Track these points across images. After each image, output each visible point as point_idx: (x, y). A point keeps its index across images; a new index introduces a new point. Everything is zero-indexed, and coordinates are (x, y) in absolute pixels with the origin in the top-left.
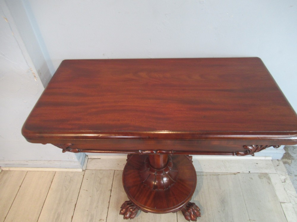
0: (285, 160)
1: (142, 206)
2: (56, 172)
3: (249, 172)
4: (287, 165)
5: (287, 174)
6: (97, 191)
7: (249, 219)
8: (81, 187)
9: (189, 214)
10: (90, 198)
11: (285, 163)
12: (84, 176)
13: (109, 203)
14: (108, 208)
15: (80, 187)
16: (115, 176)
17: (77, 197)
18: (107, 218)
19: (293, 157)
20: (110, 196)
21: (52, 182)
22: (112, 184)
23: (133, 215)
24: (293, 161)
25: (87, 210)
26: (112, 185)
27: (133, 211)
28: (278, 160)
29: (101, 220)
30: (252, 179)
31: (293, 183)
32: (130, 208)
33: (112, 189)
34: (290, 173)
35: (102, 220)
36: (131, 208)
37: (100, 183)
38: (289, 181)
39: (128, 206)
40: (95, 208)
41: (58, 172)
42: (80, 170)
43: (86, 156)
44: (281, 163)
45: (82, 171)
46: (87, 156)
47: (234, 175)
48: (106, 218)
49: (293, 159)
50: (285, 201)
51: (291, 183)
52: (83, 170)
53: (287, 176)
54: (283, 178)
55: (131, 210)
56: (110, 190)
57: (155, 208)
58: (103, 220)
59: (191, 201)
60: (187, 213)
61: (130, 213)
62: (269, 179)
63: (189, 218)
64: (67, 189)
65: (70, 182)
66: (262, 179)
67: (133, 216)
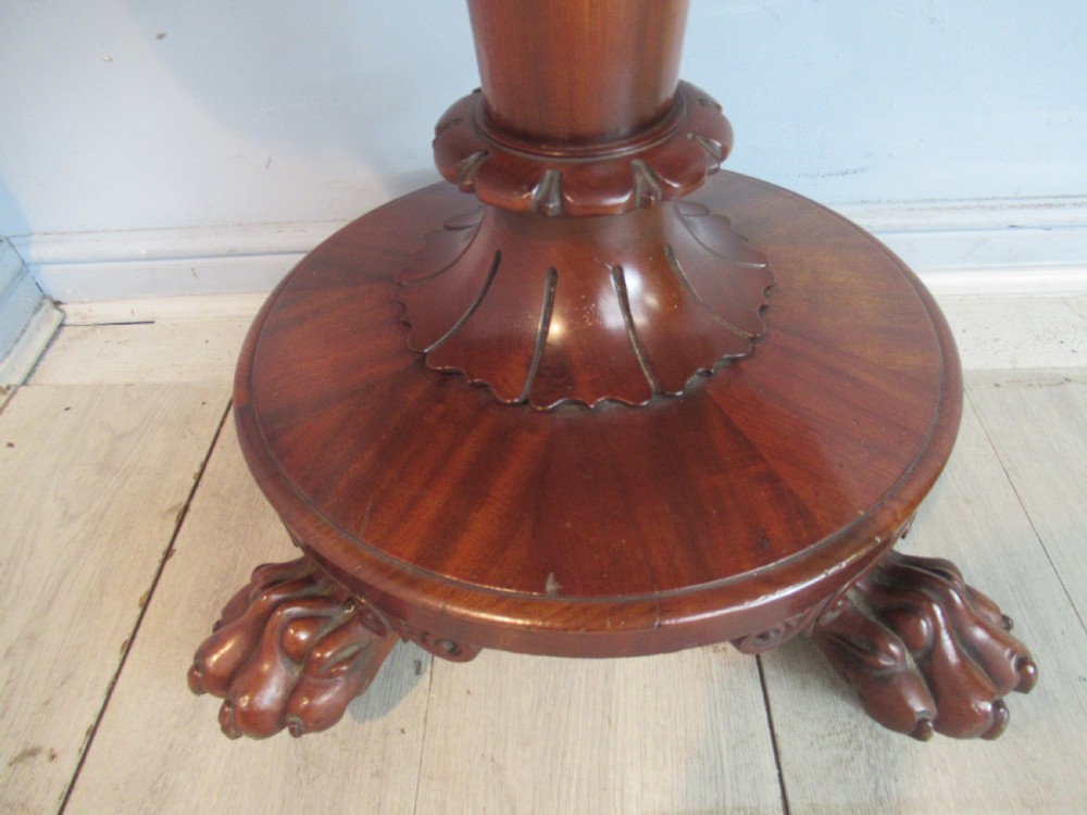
1: (396, 575)
6: (69, 519)
9: (910, 662)
13: (145, 606)
14: (127, 647)
18: (92, 732)
20: (168, 553)
23: (325, 688)
26: (199, 477)
27: (322, 644)
29: (33, 752)
33: (195, 505)
35: (43, 757)
36: (297, 621)
37: (104, 466)
43: (48, 304)
46: (57, 304)
48: (80, 738)
55: (303, 636)
56: (171, 510)
57: (551, 586)
58: (55, 757)
59: (916, 543)
60: (894, 648)
61: (297, 672)
63: (918, 705)
67: (324, 699)
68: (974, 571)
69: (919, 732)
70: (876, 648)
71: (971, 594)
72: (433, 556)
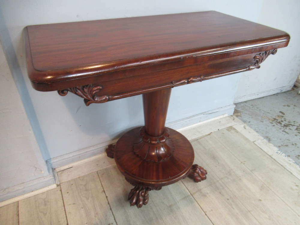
0: (236, 114)
2: (18, 201)
3: (218, 130)
4: (239, 117)
5: (243, 123)
6: (88, 199)
7: (240, 162)
8: (64, 204)
9: (197, 175)
10: (82, 209)
11: (237, 116)
12: (61, 190)
13: (109, 204)
14: (111, 209)
15: (62, 203)
16: (100, 176)
17: (65, 216)
18: (115, 219)
19: (239, 111)
20: (107, 197)
21: (18, 215)
22: (101, 184)
23: (146, 199)
24: (241, 113)
25: (86, 222)
26: (102, 186)
27: (145, 194)
28: (231, 116)
30: (223, 133)
31: (251, 127)
32: (141, 192)
33: (105, 190)
34: (245, 122)
37: (86, 190)
38: (247, 127)
39: (138, 191)
40: (95, 217)
41: (21, 200)
42: (54, 186)
44: (235, 117)
45: (56, 187)
46: (54, 169)
47: (209, 136)
48: (114, 221)
49: (240, 112)
50: (255, 140)
51: (250, 128)
52: (58, 185)
53: (244, 124)
54: (242, 126)
55: (143, 194)
56: (102, 192)
57: (170, 177)
58: (112, 224)
60: (196, 174)
61: (143, 198)
62: (234, 129)
63: (199, 179)
64: (46, 213)
65: (45, 205)
66: (231, 131)
68: (200, 165)
69: (200, 181)
70: (194, 175)
71: (200, 167)
72: (158, 178)
